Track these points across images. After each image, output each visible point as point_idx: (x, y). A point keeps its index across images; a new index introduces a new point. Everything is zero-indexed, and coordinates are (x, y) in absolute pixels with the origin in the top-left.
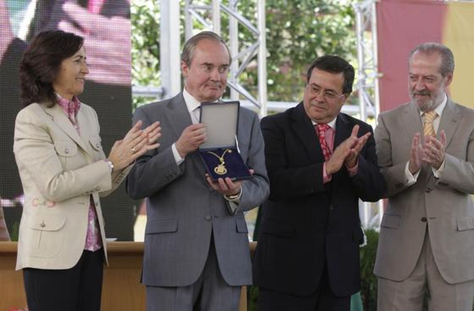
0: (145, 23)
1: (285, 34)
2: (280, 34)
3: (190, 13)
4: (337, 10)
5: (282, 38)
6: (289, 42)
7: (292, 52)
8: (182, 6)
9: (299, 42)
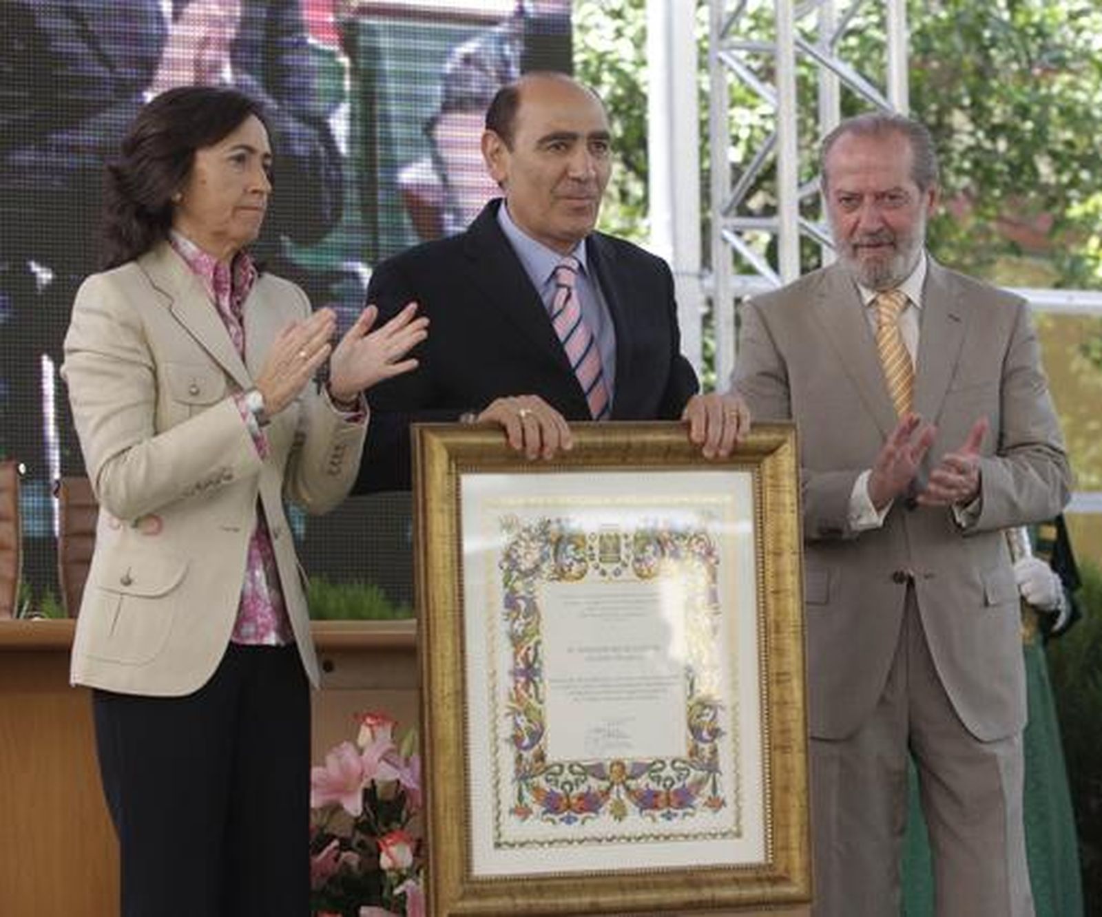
0: (612, 93)
1: (959, 119)
2: (947, 120)
3: (721, 62)
4: (1086, 63)
5: (951, 131)
6: (970, 141)
7: (976, 163)
8: (703, 51)
9: (994, 140)
